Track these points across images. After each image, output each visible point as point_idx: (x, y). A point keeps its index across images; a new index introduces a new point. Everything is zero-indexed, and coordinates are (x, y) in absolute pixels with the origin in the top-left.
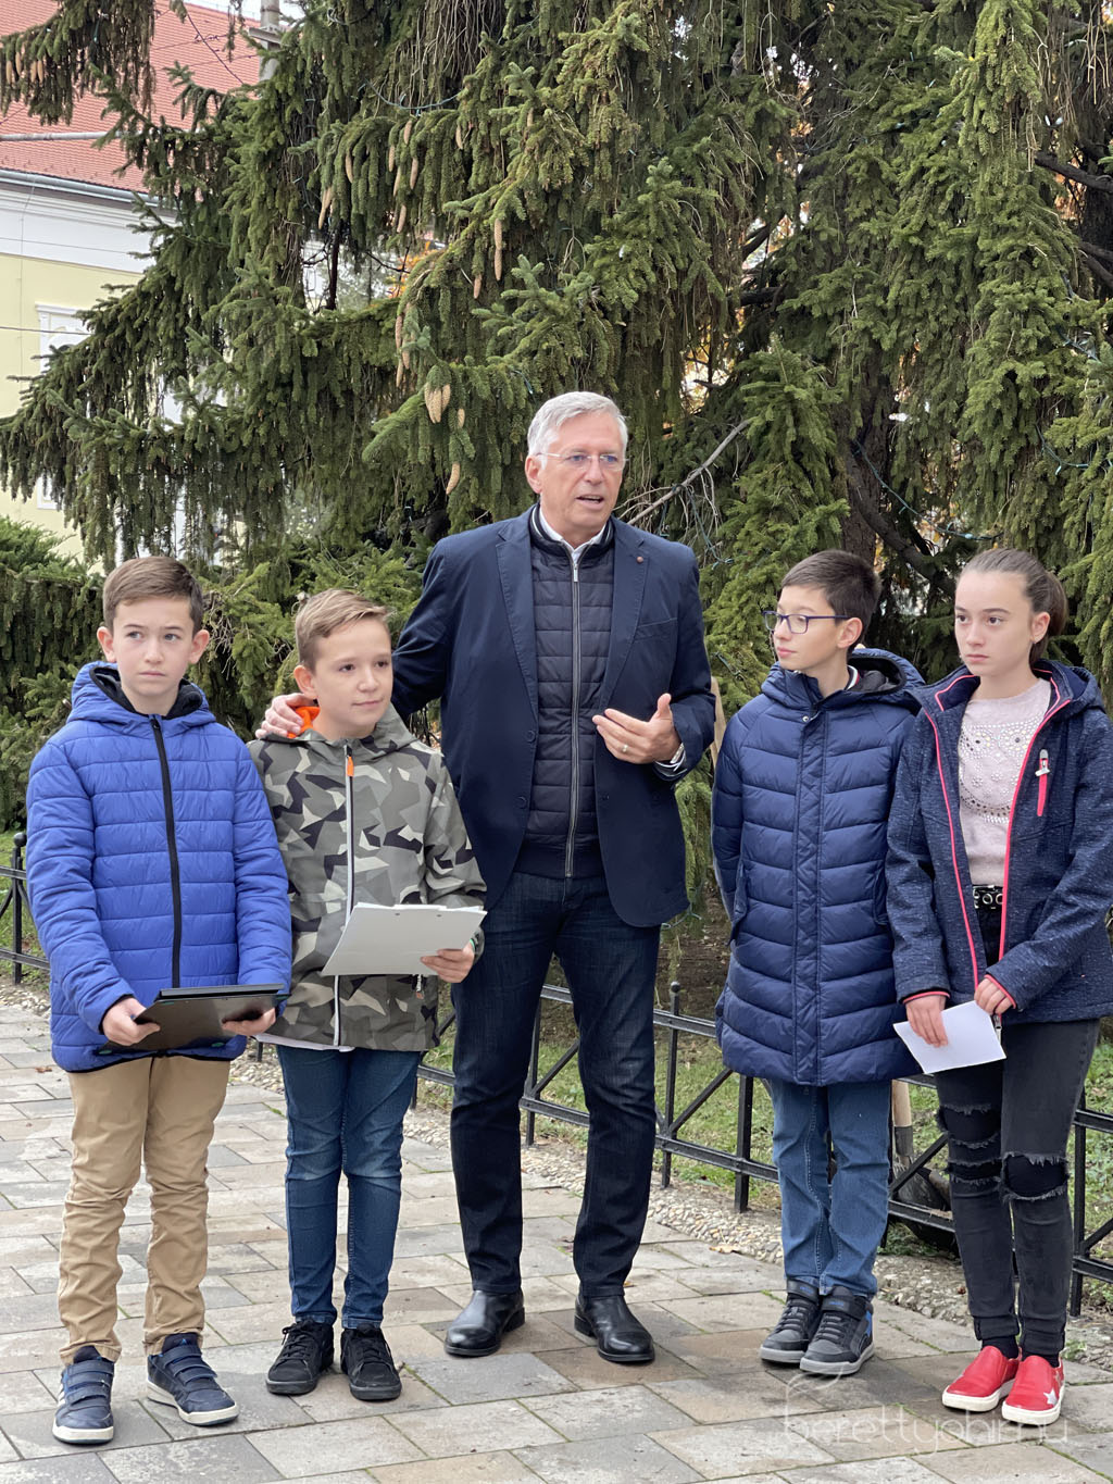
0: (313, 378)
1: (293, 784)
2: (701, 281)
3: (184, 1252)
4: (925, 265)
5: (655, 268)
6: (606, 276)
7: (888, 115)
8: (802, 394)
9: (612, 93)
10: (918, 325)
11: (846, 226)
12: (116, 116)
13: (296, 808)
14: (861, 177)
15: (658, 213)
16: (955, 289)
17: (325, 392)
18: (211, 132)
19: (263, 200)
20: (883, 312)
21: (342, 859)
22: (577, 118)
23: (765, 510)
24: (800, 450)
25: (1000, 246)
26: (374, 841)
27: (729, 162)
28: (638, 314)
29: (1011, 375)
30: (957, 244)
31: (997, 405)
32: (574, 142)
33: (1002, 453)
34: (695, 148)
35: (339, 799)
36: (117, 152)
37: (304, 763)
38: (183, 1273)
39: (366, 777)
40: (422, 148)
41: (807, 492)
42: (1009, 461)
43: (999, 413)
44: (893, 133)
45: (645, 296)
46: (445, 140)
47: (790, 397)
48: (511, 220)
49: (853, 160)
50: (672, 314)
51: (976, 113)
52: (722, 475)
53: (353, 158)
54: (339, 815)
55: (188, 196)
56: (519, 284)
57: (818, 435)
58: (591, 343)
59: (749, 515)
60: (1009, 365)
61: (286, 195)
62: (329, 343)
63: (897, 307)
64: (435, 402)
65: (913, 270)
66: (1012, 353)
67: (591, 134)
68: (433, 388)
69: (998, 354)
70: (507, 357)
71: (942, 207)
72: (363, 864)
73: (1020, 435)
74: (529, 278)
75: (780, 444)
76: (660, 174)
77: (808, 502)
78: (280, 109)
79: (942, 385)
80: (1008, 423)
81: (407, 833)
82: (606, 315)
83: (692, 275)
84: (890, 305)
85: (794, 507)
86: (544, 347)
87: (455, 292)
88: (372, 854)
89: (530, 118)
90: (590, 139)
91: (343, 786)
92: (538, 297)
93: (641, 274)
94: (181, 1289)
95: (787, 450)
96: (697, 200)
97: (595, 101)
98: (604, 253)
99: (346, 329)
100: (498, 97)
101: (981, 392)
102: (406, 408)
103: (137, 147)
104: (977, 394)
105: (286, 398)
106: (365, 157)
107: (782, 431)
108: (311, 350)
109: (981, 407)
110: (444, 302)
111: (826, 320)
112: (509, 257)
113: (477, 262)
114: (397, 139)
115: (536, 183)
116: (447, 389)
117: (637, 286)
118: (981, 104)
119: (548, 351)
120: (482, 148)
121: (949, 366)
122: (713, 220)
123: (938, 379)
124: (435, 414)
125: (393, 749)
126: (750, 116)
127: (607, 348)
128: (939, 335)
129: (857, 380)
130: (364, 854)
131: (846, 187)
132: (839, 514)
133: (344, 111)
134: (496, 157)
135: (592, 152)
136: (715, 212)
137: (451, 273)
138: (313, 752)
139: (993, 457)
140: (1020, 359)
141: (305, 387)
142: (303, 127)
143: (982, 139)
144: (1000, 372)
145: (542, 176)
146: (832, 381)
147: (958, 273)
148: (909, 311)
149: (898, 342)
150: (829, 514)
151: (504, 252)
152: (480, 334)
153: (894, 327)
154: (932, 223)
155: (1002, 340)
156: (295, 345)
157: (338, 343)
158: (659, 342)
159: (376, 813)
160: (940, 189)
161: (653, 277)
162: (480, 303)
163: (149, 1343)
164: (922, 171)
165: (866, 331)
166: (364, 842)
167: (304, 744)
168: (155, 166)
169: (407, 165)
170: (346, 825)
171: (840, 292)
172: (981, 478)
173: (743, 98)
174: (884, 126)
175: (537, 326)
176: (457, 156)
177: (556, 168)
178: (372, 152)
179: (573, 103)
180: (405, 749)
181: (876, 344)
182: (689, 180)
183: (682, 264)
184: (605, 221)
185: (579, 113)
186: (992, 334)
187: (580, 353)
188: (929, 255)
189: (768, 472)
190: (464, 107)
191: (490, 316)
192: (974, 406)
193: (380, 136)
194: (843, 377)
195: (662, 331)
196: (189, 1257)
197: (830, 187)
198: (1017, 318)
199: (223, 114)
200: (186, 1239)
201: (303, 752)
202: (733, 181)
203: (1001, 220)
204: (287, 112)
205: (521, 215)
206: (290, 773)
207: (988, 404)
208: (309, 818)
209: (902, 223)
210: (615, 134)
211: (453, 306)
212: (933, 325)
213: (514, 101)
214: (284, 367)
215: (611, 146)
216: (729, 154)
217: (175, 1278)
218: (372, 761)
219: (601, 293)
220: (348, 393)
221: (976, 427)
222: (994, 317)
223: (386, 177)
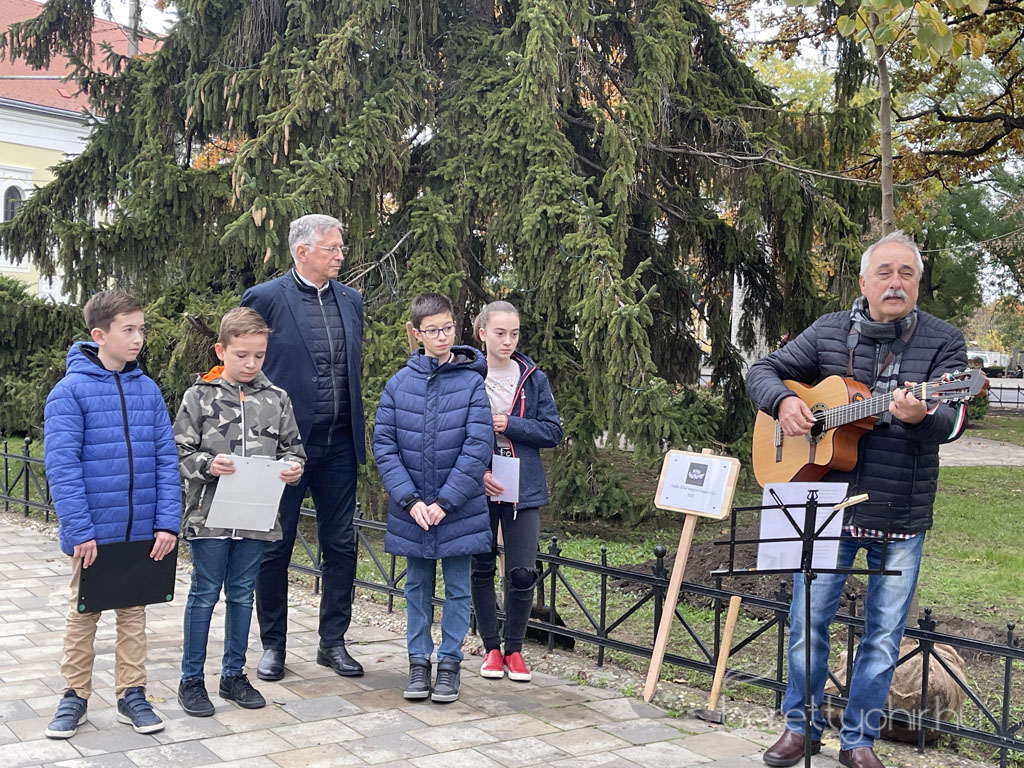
0: (184, 204)
1: (214, 405)
2: (390, 159)
3: (136, 645)
4: (500, 157)
5: (367, 152)
6: (343, 155)
7: (479, 83)
8: (442, 218)
9: (345, 65)
10: (497, 186)
11: (460, 137)
12: (75, 67)
13: (216, 416)
14: (467, 112)
15: (368, 125)
16: (515, 169)
17: (190, 210)
18: (124, 77)
19: (154, 112)
20: (480, 179)
21: (240, 443)
22: (327, 76)
23: (423, 275)
24: (440, 246)
25: (538, 149)
26: (256, 433)
27: (402, 101)
28: (359, 175)
29: (545, 212)
30: (516, 148)
31: (538, 226)
32: (326, 88)
33: (540, 250)
34: (387, 94)
35: (238, 412)
36: (74, 86)
37: (219, 394)
38: (135, 656)
39: (251, 402)
40: (242, 88)
41: (444, 267)
42: (543, 254)
43: (539, 230)
44: (482, 93)
45: (363, 166)
46: (254, 85)
47: (435, 220)
48: (294, 126)
49: (462, 105)
50: (376, 176)
51: (528, 84)
52: (402, 257)
53: (205, 92)
54: (238, 420)
55: (112, 109)
56: (300, 157)
57: (450, 239)
58: (336, 189)
59: (415, 278)
60: (545, 207)
61: (167, 109)
62: (193, 185)
63: (487, 177)
64: (258, 216)
65: (494, 159)
66: (545, 201)
67: (334, 85)
68: (257, 209)
69: (537, 202)
70: (293, 194)
71: (508, 129)
72: (250, 445)
73: (548, 241)
74: (305, 155)
75: (430, 243)
76: (370, 106)
77: (443, 271)
78: (164, 66)
79: (509, 215)
80: (543, 235)
81: (271, 430)
82: (343, 175)
83: (386, 156)
84: (483, 176)
85: (438, 274)
86: (313, 189)
87: (264, 160)
88: (254, 440)
89: (303, 75)
90: (334, 86)
91: (240, 406)
92: (309, 164)
93: (360, 155)
94: (135, 664)
95: (434, 245)
96: (387, 120)
97: (336, 68)
98: (341, 144)
99: (201, 178)
100: (282, 64)
101: (529, 221)
102: (242, 218)
103: (85, 83)
104: (528, 221)
105: (170, 212)
106: (211, 92)
107: (431, 236)
108: (183, 188)
109: (530, 227)
110: (258, 166)
111: (451, 182)
112: (293, 144)
113: (275, 145)
114: (229, 83)
115: (306, 108)
116: (264, 209)
117: (359, 161)
118: (530, 80)
119: (315, 192)
120: (274, 89)
121: (512, 206)
122: (395, 130)
123: (507, 213)
124: (258, 222)
125: (264, 388)
126: (413, 80)
127: (344, 192)
128: (507, 192)
129: (467, 212)
130: (251, 440)
131: (459, 117)
132: (460, 277)
133: (200, 68)
134: (281, 94)
135: (335, 94)
136: (396, 126)
137: (262, 151)
138: (223, 389)
139: (536, 252)
140: (548, 204)
141: (180, 207)
142: (178, 75)
143: (531, 97)
144: (539, 210)
145: (309, 104)
146: (454, 211)
147: (516, 162)
148: (493, 179)
149: (488, 194)
150: (456, 278)
151: (289, 142)
152: (277, 183)
153: (485, 186)
154: (503, 136)
155: (540, 195)
156: (175, 186)
157: (197, 185)
158: (369, 190)
159: (256, 419)
160: (507, 120)
161: (366, 157)
162: (277, 167)
163: (118, 693)
164: (498, 111)
165: (471, 188)
166: (251, 434)
167: (219, 386)
168: (94, 93)
169: (234, 96)
170: (241, 425)
171: (458, 168)
172: (528, 263)
173: (409, 71)
174: (478, 88)
175: (308, 179)
176: (260, 93)
177: (317, 100)
178: (215, 89)
179: (324, 69)
180: (269, 388)
181: (477, 195)
182: (384, 110)
183: (380, 152)
184: (342, 128)
185: (329, 75)
186: (535, 192)
187: (331, 194)
188: (503, 152)
189: (424, 256)
190: (265, 69)
191: (282, 173)
192: (527, 226)
193: (220, 81)
194: (460, 210)
195: (371, 183)
196: (138, 648)
197: (451, 117)
198: (547, 185)
199: (129, 68)
200: (137, 639)
201: (218, 389)
202: (404, 112)
203: (538, 136)
204: (168, 68)
205: (299, 123)
206: (212, 399)
207: (534, 226)
208: (223, 421)
209: (490, 136)
210: (347, 85)
211: (263, 168)
212: (505, 187)
213: (295, 67)
214: (169, 197)
215: (345, 91)
216: (402, 98)
217: (132, 659)
218: (253, 394)
219: (340, 164)
220: (203, 211)
221: (527, 237)
222: (536, 183)
223: (222, 102)
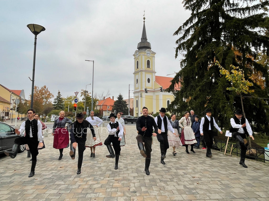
65: (217, 99)
71: (218, 96)
76: (202, 95)
78: (181, 92)
110: (190, 102)
112: (194, 100)
115: (195, 96)
120: (192, 94)
135: (198, 94)
140: (223, 104)
207: (221, 107)
214: (182, 105)
220: (185, 107)
222: (221, 102)
223: (187, 95)
